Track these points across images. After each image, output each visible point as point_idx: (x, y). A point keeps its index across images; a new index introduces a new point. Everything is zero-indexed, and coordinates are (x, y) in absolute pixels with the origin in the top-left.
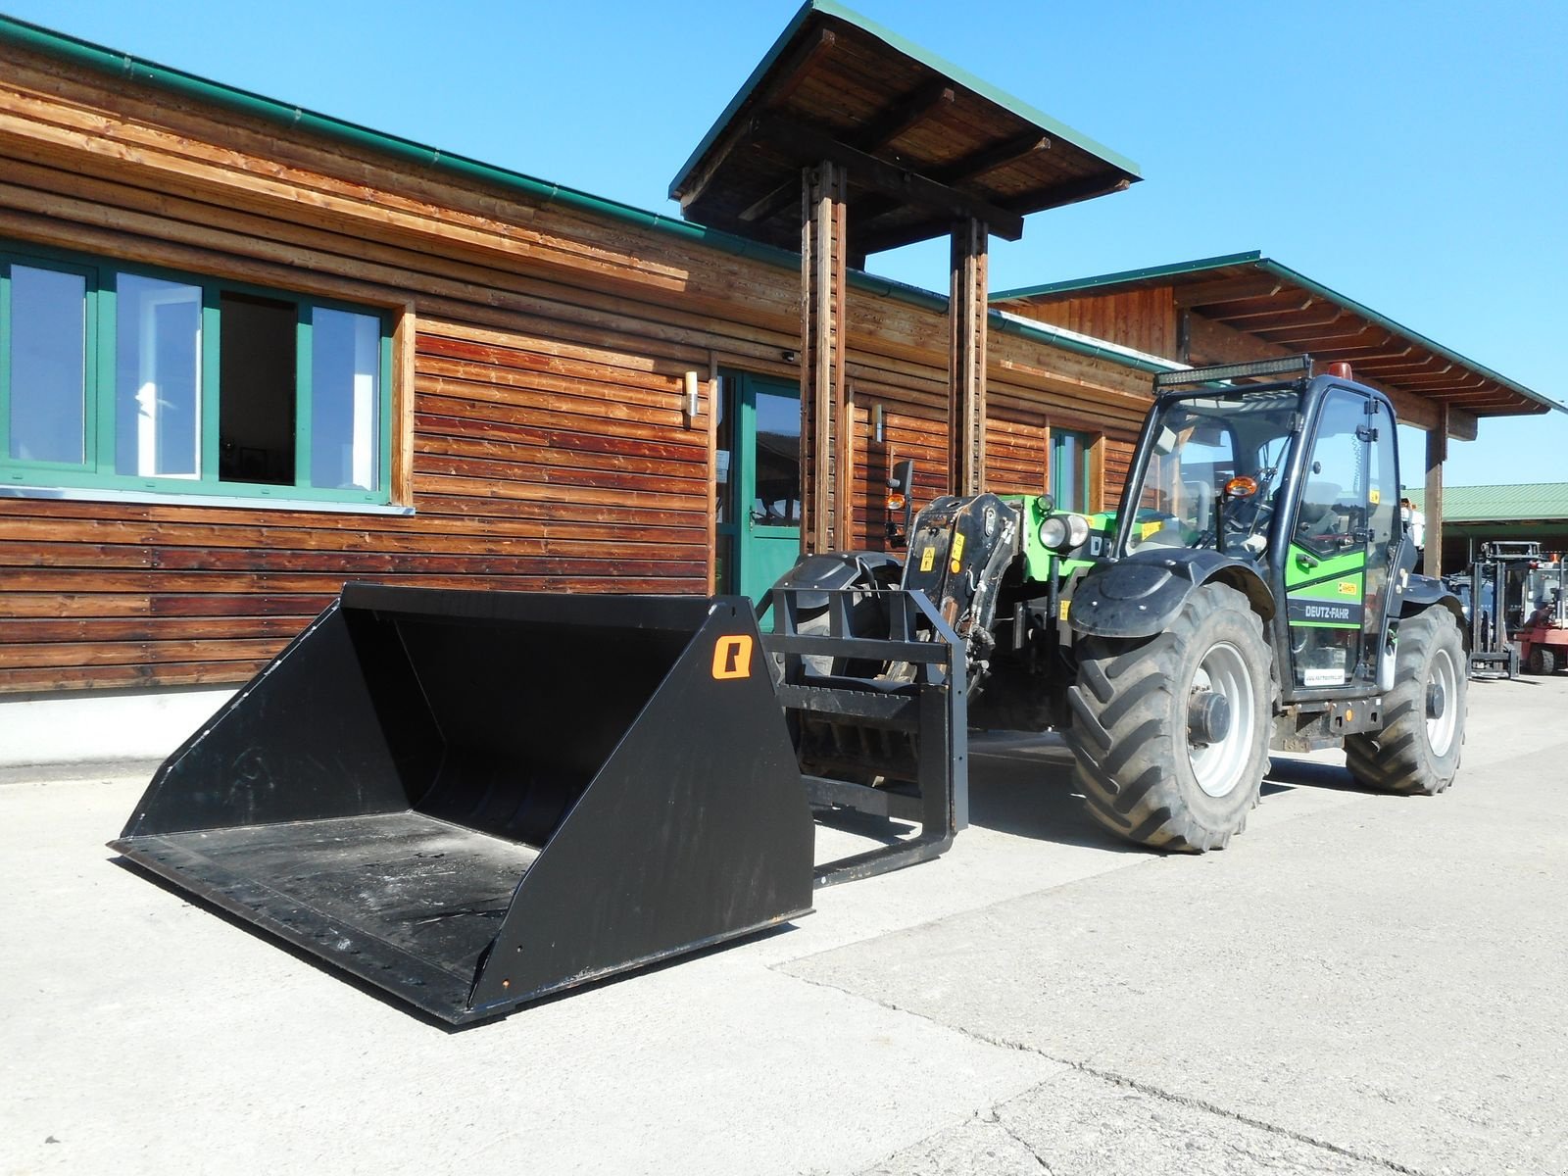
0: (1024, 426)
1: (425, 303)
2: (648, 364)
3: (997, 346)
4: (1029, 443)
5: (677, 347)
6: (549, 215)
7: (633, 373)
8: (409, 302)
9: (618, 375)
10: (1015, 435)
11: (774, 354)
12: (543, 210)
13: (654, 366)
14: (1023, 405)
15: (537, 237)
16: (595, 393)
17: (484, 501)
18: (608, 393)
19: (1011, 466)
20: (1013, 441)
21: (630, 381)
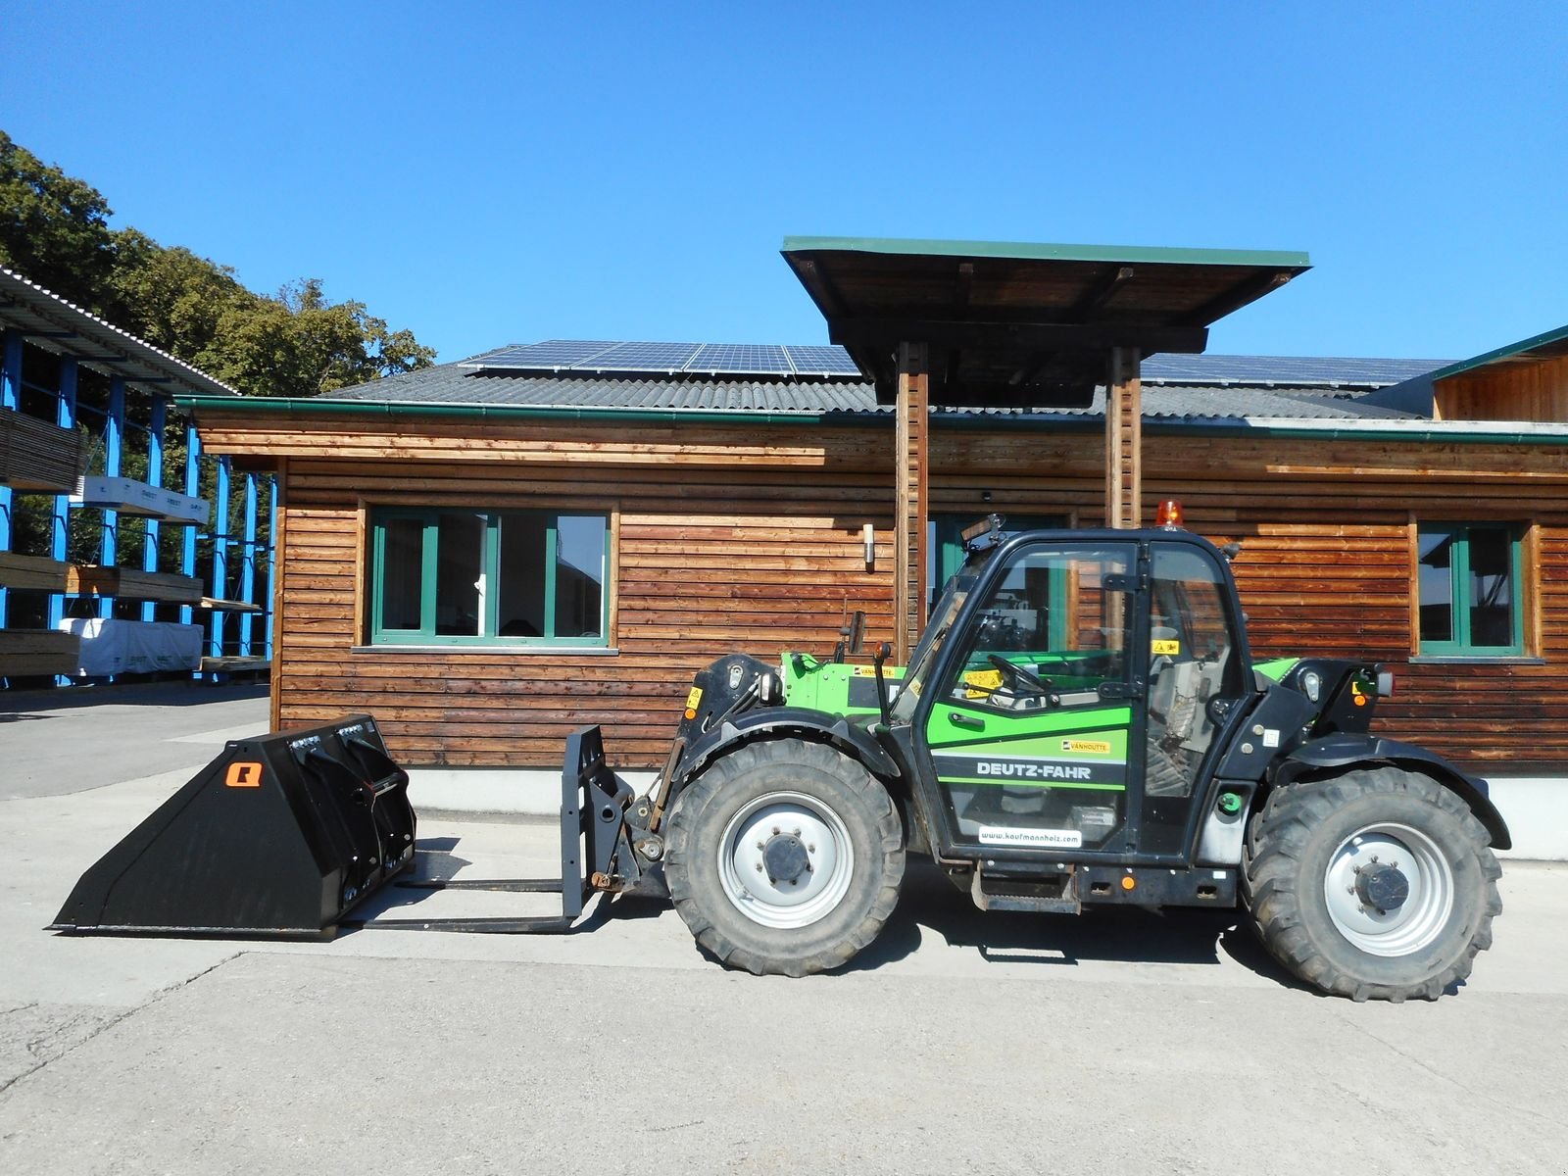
0: (1368, 527)
1: (627, 504)
2: (829, 522)
3: (1254, 453)
4: (1377, 546)
5: (858, 504)
6: (680, 432)
7: (812, 531)
8: (614, 504)
9: (796, 535)
10: (1347, 538)
11: (974, 495)
12: (676, 429)
13: (834, 523)
14: (1361, 502)
15: (677, 448)
16: (776, 552)
17: (674, 641)
18: (790, 551)
19: (1346, 573)
20: (1345, 545)
21: (811, 538)
